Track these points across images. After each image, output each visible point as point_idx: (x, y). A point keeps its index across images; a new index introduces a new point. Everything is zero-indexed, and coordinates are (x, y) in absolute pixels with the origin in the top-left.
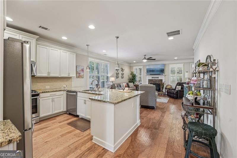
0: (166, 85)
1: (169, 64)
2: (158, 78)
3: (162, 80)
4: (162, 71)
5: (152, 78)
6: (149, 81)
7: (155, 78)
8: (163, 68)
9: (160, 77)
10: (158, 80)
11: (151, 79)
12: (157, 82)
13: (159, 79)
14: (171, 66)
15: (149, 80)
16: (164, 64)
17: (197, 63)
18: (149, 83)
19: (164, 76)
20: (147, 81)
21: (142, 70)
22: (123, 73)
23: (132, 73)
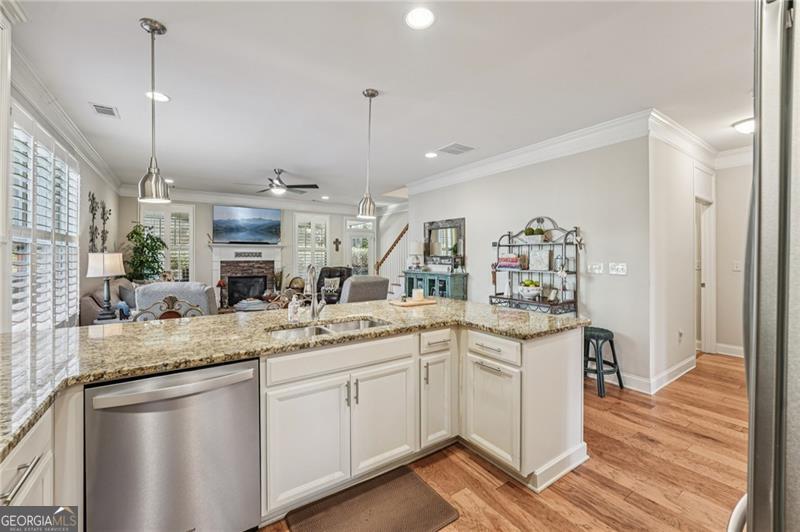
0: (291, 278)
1: (292, 212)
2: (260, 255)
3: (273, 262)
4: (273, 230)
5: (237, 255)
6: (222, 267)
7: (248, 255)
8: (276, 219)
9: (267, 253)
10: (258, 262)
11: (233, 258)
12: (256, 270)
13: (263, 258)
14: (299, 219)
15: (222, 262)
16: (279, 210)
17: (442, 222)
18: (222, 277)
19: (279, 250)
20: (217, 267)
21: (191, 224)
22: (104, 233)
23: (135, 234)
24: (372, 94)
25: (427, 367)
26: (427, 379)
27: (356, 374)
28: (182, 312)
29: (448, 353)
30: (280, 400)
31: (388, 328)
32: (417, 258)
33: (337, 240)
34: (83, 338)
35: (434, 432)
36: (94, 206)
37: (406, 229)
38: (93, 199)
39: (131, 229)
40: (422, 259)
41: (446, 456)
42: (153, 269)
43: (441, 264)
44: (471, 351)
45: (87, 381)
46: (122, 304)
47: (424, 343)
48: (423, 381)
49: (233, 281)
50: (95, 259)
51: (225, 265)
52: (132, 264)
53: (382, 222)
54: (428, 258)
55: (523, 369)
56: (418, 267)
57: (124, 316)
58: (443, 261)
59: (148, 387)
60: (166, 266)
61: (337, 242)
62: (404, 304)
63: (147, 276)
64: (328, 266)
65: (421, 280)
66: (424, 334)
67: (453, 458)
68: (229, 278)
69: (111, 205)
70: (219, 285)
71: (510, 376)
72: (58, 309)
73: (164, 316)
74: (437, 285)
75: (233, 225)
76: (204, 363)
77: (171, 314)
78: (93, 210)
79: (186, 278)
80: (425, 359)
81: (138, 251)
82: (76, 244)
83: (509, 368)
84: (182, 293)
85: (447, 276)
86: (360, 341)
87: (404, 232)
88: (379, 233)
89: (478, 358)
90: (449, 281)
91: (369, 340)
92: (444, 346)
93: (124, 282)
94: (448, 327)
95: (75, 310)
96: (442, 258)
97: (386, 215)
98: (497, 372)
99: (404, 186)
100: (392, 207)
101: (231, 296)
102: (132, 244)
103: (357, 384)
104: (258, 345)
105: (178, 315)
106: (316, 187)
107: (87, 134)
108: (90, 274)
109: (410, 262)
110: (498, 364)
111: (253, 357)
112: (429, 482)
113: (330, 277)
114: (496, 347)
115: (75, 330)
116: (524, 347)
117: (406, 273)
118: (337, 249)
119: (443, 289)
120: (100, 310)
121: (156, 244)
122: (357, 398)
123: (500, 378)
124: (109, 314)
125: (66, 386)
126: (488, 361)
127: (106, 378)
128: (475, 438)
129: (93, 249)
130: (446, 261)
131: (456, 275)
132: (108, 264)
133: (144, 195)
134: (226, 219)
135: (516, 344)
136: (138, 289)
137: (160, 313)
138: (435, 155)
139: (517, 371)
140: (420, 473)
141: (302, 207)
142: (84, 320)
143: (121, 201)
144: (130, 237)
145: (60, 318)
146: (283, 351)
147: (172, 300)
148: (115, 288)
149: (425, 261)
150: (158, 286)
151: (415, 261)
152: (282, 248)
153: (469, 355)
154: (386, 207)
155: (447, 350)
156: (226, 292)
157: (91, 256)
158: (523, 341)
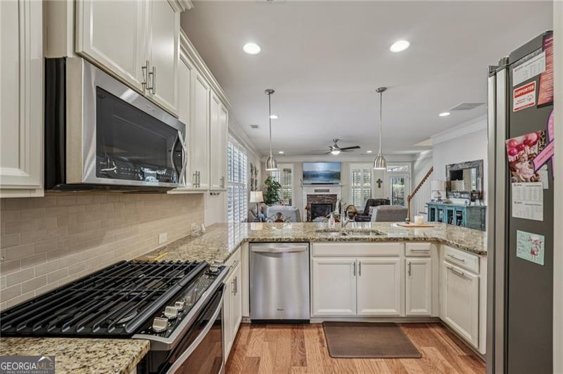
0: (347, 206)
1: (348, 163)
2: (328, 191)
3: (336, 195)
4: (336, 176)
5: (316, 191)
6: (308, 198)
7: (322, 191)
8: (338, 171)
9: (332, 190)
10: (327, 195)
11: (313, 193)
12: (326, 200)
13: (331, 193)
14: (353, 167)
15: (308, 195)
16: (340, 163)
17: (461, 164)
18: (308, 204)
19: (339, 188)
20: (305, 198)
21: (292, 173)
22: (256, 181)
23: (268, 180)
24: (382, 90)
25: (410, 264)
26: (410, 272)
27: (360, 259)
28: (283, 220)
29: (429, 259)
30: (319, 264)
31: (381, 237)
32: (439, 193)
33: (379, 180)
34: (249, 227)
35: (417, 308)
36: (252, 169)
37: (432, 170)
38: (252, 166)
39: (266, 178)
40: (443, 195)
41: (427, 327)
42: (276, 199)
43: (460, 197)
44: (447, 260)
45: (250, 240)
46: (263, 215)
47: (408, 249)
48: (407, 274)
49: (314, 206)
50: (252, 194)
51: (310, 197)
52: (267, 196)
53: (416, 165)
54: (449, 193)
55: (480, 276)
56: (440, 200)
57: (263, 221)
58: (462, 196)
59: (272, 246)
60: (281, 196)
61: (379, 182)
62: (408, 225)
63: (273, 202)
64: (373, 198)
65: (441, 210)
66: (407, 244)
67: (432, 330)
68: (312, 204)
69: (258, 168)
70: (306, 208)
71: (471, 280)
72: (241, 216)
73: (276, 221)
74: (455, 215)
75: (315, 173)
76: (287, 240)
77: (279, 221)
78: (252, 171)
79: (290, 205)
80: (409, 260)
81: (269, 189)
82: (246, 187)
83: (470, 274)
84: (285, 211)
85: (463, 208)
86: (361, 242)
87: (429, 173)
88: (413, 174)
89: (450, 265)
90: (465, 211)
91: (367, 242)
92: (425, 254)
93: (264, 204)
94: (429, 242)
95: (246, 217)
96: (462, 193)
97: (419, 159)
98: (462, 275)
99: (429, 138)
100: (424, 153)
101: (313, 214)
102: (267, 186)
103: (360, 265)
104: (309, 236)
105: (281, 221)
106: (358, 147)
107: (249, 137)
108: (251, 201)
109: (434, 196)
110: (463, 270)
111: (306, 241)
112: (408, 335)
113: (373, 206)
114: (462, 259)
115: (246, 224)
116: (481, 260)
117: (429, 205)
118: (379, 187)
119: (460, 218)
120: (255, 218)
121: (277, 186)
122: (360, 272)
123: (463, 280)
124: (258, 220)
125: (244, 241)
126: (457, 268)
127: (255, 240)
128: (448, 320)
129: (252, 190)
130: (466, 196)
131: (472, 207)
132: (257, 196)
133: (268, 168)
134: (310, 170)
135: (475, 257)
136: (268, 208)
137: (275, 220)
138: (448, 114)
139: (475, 276)
140: (405, 330)
141: (355, 159)
142: (249, 221)
143: (262, 164)
144: (266, 182)
145: (242, 219)
146: (320, 240)
147: (280, 214)
148: (260, 208)
149: (447, 195)
150: (276, 207)
151: (437, 196)
152: (342, 186)
153: (445, 262)
154: (419, 153)
155: (429, 257)
156: (310, 213)
157: (251, 192)
158: (480, 256)
